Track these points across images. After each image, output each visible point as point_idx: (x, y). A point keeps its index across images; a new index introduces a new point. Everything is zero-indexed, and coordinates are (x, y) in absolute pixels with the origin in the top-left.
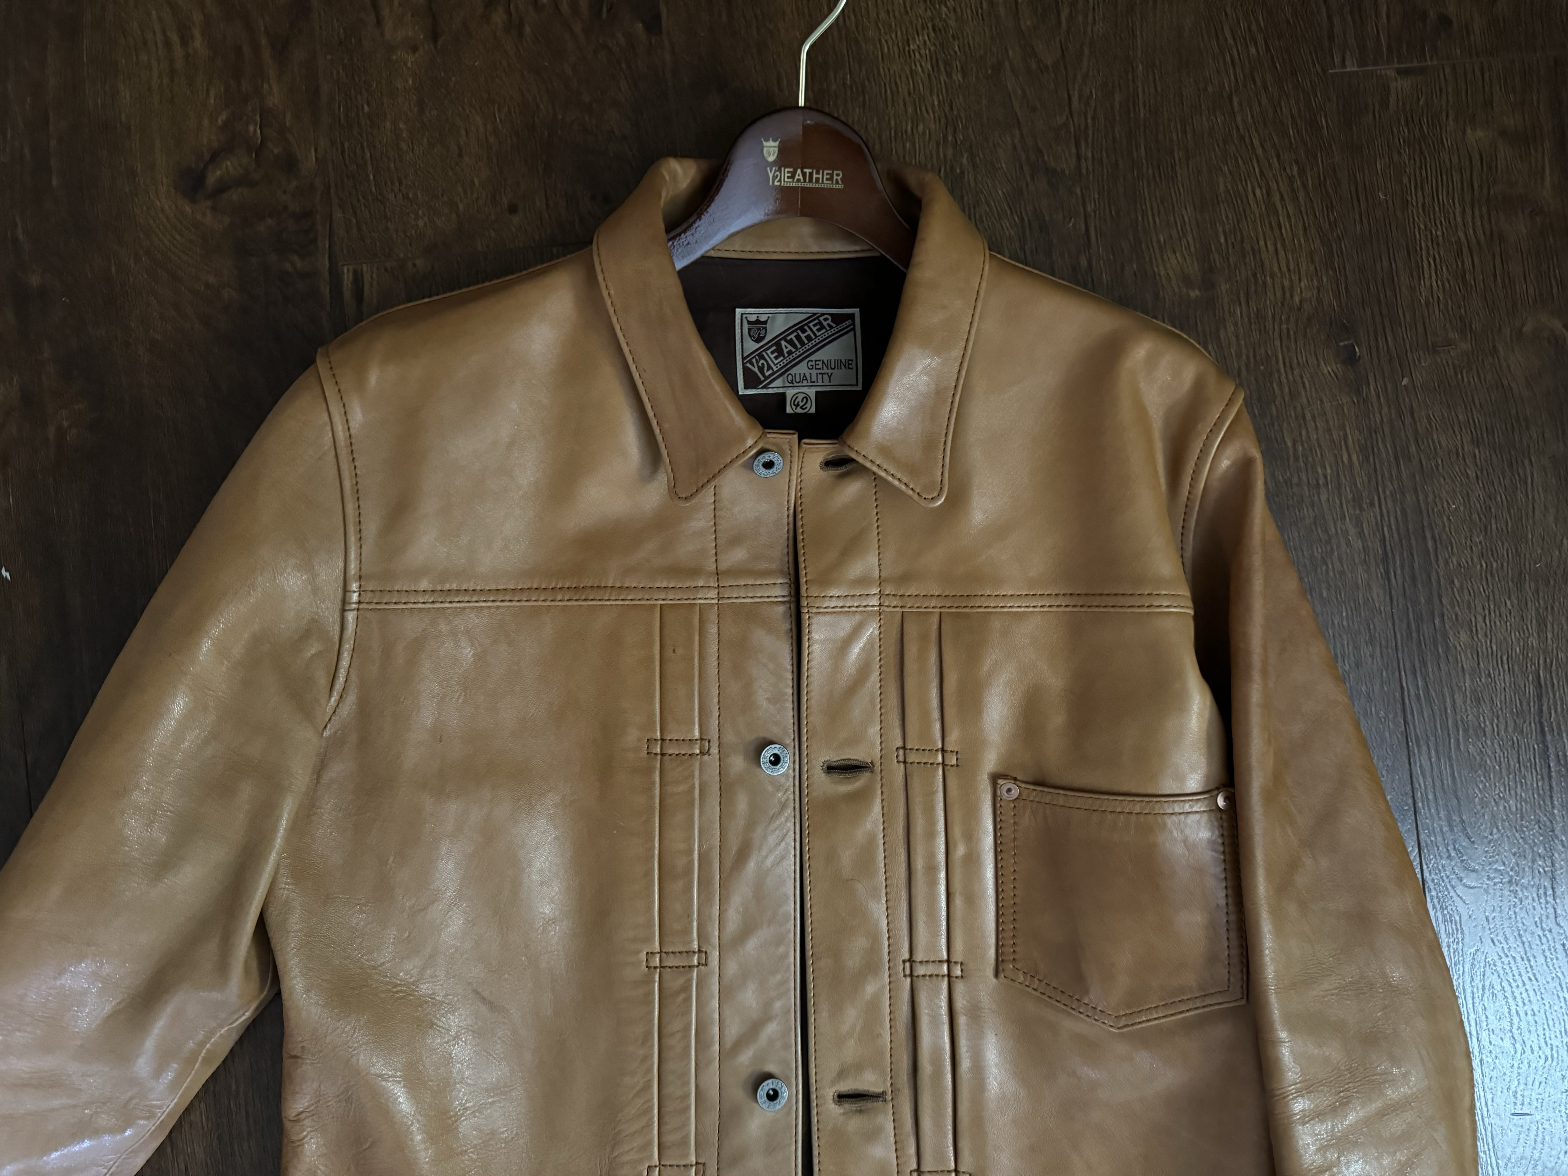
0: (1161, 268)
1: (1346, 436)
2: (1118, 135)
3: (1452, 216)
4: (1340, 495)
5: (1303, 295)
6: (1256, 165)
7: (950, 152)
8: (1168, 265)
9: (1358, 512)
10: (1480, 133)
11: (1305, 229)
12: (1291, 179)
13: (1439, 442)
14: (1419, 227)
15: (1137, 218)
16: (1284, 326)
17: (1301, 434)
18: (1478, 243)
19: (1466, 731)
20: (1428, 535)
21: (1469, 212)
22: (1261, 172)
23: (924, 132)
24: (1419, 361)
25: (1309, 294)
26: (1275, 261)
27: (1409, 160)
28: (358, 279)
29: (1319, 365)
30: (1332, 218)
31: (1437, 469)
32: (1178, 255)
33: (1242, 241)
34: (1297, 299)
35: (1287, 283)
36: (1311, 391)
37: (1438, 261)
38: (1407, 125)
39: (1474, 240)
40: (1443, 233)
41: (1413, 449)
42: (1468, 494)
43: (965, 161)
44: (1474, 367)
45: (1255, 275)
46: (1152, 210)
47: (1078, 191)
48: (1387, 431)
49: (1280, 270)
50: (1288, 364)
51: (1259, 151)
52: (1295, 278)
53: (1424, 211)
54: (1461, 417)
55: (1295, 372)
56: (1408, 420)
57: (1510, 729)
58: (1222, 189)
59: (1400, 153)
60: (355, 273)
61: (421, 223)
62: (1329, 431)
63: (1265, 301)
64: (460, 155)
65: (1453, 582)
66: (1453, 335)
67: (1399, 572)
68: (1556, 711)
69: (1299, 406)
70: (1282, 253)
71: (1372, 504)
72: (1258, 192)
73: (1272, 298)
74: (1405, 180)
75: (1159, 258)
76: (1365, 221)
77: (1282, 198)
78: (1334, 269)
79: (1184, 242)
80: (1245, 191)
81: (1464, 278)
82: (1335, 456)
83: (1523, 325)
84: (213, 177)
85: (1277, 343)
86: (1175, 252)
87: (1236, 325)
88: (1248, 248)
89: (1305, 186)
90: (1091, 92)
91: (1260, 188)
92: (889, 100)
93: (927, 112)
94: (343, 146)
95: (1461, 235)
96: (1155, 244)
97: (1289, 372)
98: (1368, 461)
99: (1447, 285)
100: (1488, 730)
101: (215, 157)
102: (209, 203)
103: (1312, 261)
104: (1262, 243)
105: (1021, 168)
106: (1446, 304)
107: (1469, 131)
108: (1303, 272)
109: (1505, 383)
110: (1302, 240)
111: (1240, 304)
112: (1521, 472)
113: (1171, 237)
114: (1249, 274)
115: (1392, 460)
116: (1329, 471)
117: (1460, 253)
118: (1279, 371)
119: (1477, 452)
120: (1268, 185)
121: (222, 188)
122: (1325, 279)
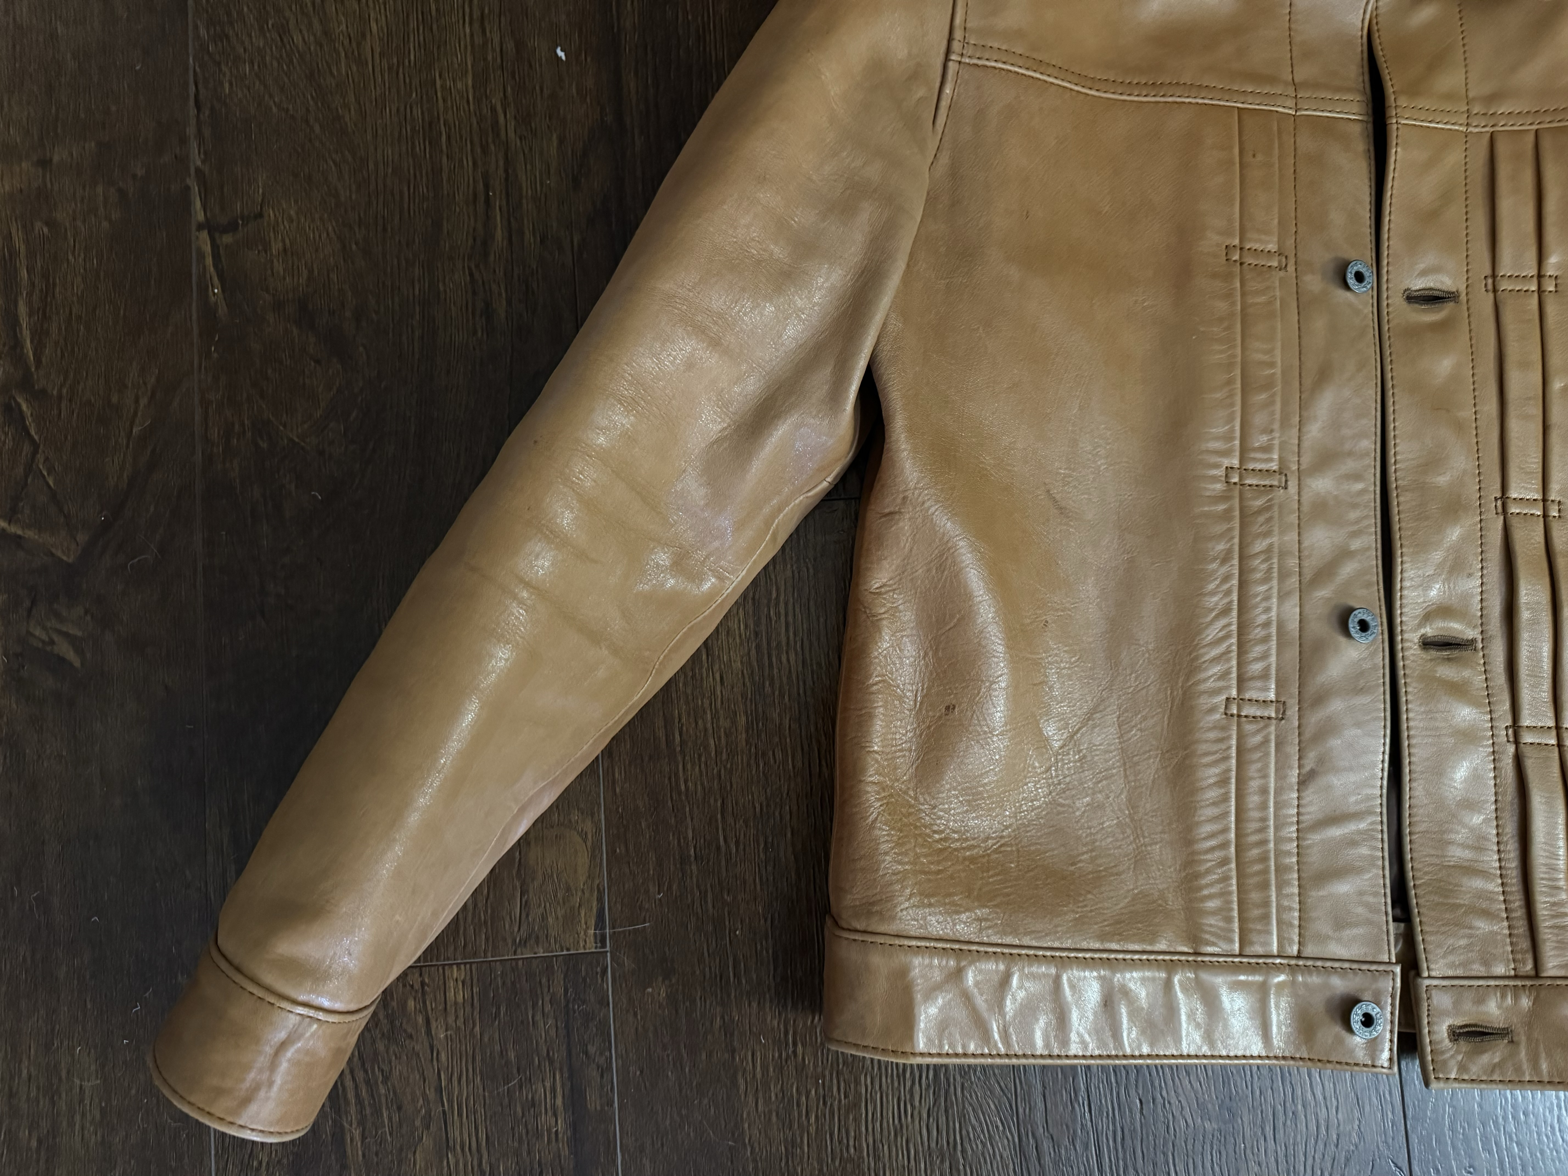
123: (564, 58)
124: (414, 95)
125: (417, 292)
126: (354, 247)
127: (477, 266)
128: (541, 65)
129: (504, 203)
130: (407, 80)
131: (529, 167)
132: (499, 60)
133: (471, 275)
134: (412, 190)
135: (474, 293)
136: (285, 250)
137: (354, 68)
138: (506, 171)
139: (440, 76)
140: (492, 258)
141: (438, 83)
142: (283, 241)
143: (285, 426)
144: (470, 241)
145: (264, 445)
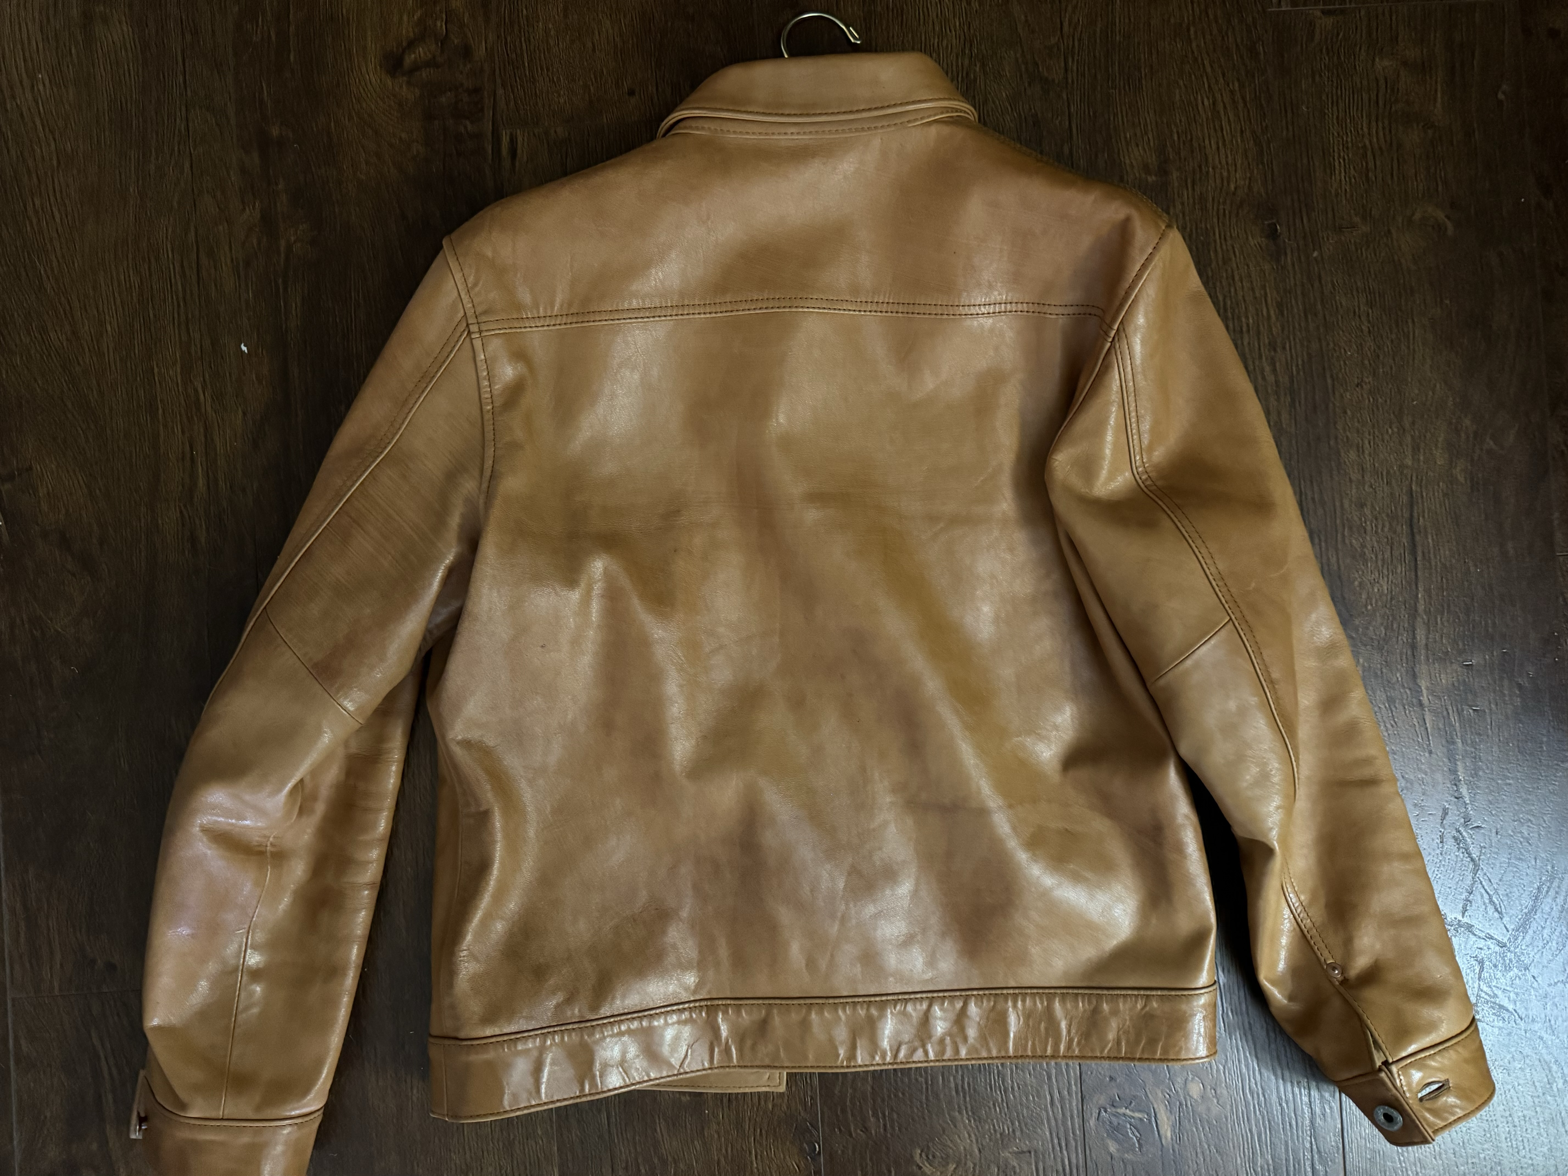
0: (1127, 157)
1: (1266, 294)
2: (1097, 54)
3: (1360, 127)
4: (1259, 339)
5: (1238, 183)
6: (1205, 80)
7: (966, 62)
8: (1132, 156)
9: (1273, 353)
10: (1386, 63)
11: (1242, 132)
12: (1232, 92)
13: (1341, 303)
14: (1333, 134)
15: (1109, 119)
16: (1221, 207)
17: (1230, 292)
18: (1381, 148)
19: (1350, 528)
20: (1328, 376)
21: (1374, 124)
22: (1209, 86)
23: (947, 46)
24: (1328, 239)
25: (1242, 183)
26: (1217, 156)
27: (1328, 81)
28: (513, 141)
29: (1247, 239)
30: (1264, 124)
31: (1338, 323)
32: (1140, 148)
33: (1191, 139)
34: (1232, 187)
35: (1225, 174)
36: (1240, 259)
37: (1347, 161)
38: (1328, 54)
39: (1376, 145)
40: (1352, 140)
41: (1319, 307)
42: (1361, 344)
43: (978, 69)
44: (1371, 246)
45: (1200, 167)
46: (1122, 113)
47: (1065, 96)
48: (1299, 292)
49: (1220, 163)
50: (1223, 237)
51: (1209, 70)
52: (1232, 169)
53: (1338, 123)
54: (1359, 284)
55: (1228, 244)
56: (1316, 284)
57: (1386, 529)
58: (1178, 97)
59: (1321, 76)
60: (511, 134)
61: (562, 101)
62: (1253, 289)
63: (1207, 187)
64: (594, 50)
65: (1345, 412)
66: (1357, 219)
67: (1303, 402)
68: (1424, 517)
69: (1229, 269)
70: (1222, 151)
71: (1284, 348)
72: (1206, 103)
73: (1213, 185)
74: (1324, 98)
75: (1125, 150)
76: (1290, 128)
77: (1225, 107)
78: (1263, 163)
79: (1146, 138)
80: (1196, 99)
81: (1367, 176)
82: (1257, 310)
83: (1413, 214)
84: (409, 59)
85: (1215, 220)
86: (1137, 146)
87: (1183, 204)
88: (1195, 144)
89: (1244, 99)
90: (1079, 20)
91: (1208, 99)
92: (922, 20)
93: (950, 31)
94: (506, 39)
95: (1367, 143)
96: (1123, 140)
97: (1223, 242)
98: (1282, 315)
99: (1353, 180)
100: (1369, 528)
101: (411, 44)
102: (405, 78)
103: (1247, 157)
104: (1207, 142)
105: (1021, 76)
106: (1352, 196)
107: (1377, 60)
108: (1239, 166)
109: (1396, 258)
110: (1239, 140)
111: (1187, 189)
112: (1406, 330)
113: (1136, 135)
114: (1196, 165)
115: (1302, 315)
116: (1251, 321)
117: (1365, 156)
118: (1215, 241)
119: (1370, 311)
120: (1214, 96)
121: (416, 68)
122: (1255, 172)
123: (246, 351)
124: (138, 379)
125: (143, 524)
126: (98, 491)
127: (185, 506)
128: (230, 357)
129: (204, 459)
130: (133, 368)
131: (221, 432)
132: (199, 353)
133: (181, 512)
134: (138, 450)
135: (183, 525)
136: (48, 493)
137: (95, 359)
138: (206, 437)
139: (157, 365)
140: (196, 499)
141: (156, 370)
142: (47, 487)
143: (51, 620)
144: (180, 487)
145: (37, 633)
